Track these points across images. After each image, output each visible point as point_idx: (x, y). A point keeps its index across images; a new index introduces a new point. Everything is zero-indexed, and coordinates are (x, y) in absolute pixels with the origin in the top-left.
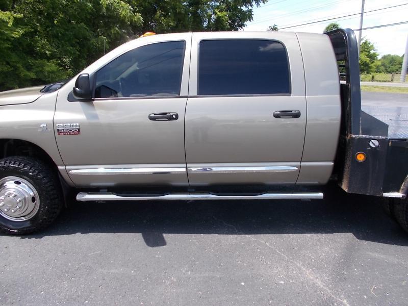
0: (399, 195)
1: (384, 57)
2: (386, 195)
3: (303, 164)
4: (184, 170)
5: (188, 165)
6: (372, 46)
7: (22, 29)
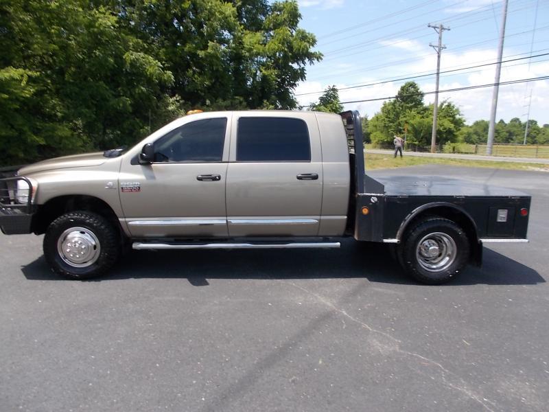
0: (395, 241)
1: (477, 124)
2: (385, 241)
3: (323, 217)
4: (225, 222)
5: (228, 218)
6: (457, 110)
7: (33, 87)
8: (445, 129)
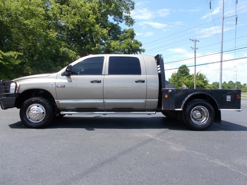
2: (176, 110)
3: (147, 100)
5: (104, 100)
8: (200, 85)
